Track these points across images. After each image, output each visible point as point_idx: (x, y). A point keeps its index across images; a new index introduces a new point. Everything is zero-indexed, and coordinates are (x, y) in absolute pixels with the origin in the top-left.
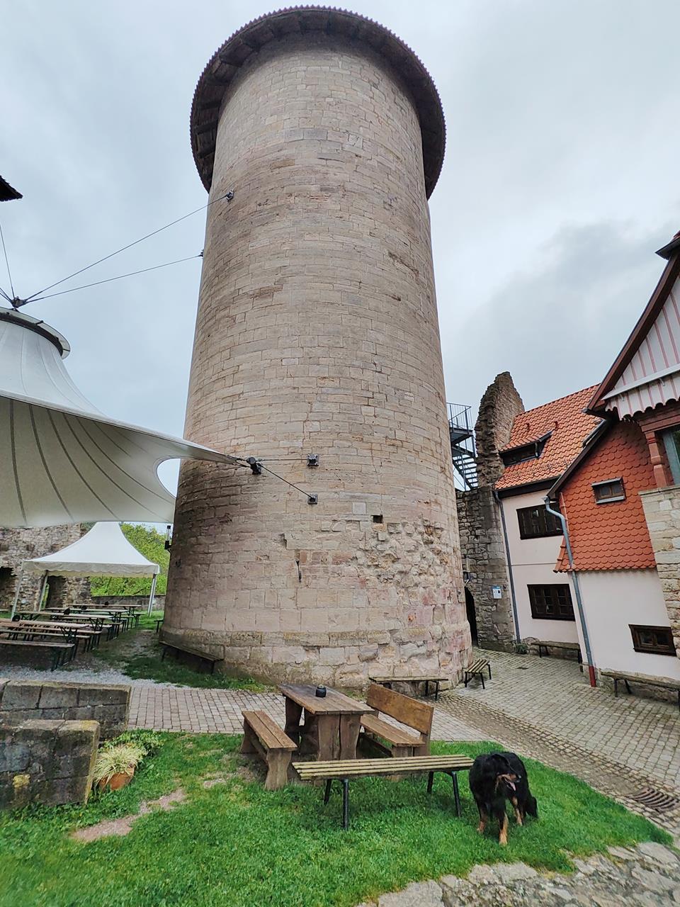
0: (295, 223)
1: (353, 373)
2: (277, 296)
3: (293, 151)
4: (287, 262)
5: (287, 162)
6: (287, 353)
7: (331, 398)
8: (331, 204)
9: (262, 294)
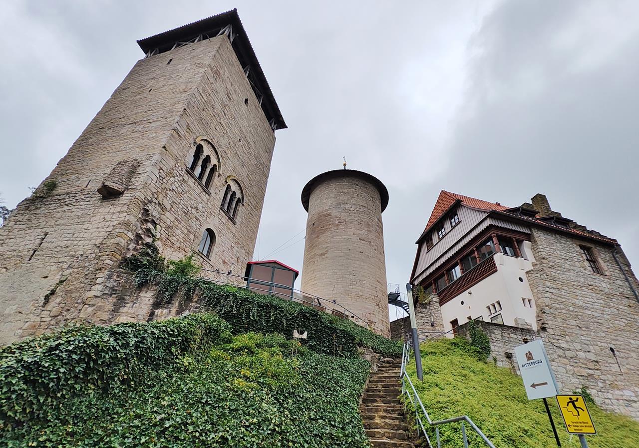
0: (331, 233)
1: (347, 276)
2: (326, 255)
3: (331, 211)
4: (329, 245)
5: (329, 215)
6: (329, 272)
7: (340, 284)
8: (341, 227)
9: (322, 254)
